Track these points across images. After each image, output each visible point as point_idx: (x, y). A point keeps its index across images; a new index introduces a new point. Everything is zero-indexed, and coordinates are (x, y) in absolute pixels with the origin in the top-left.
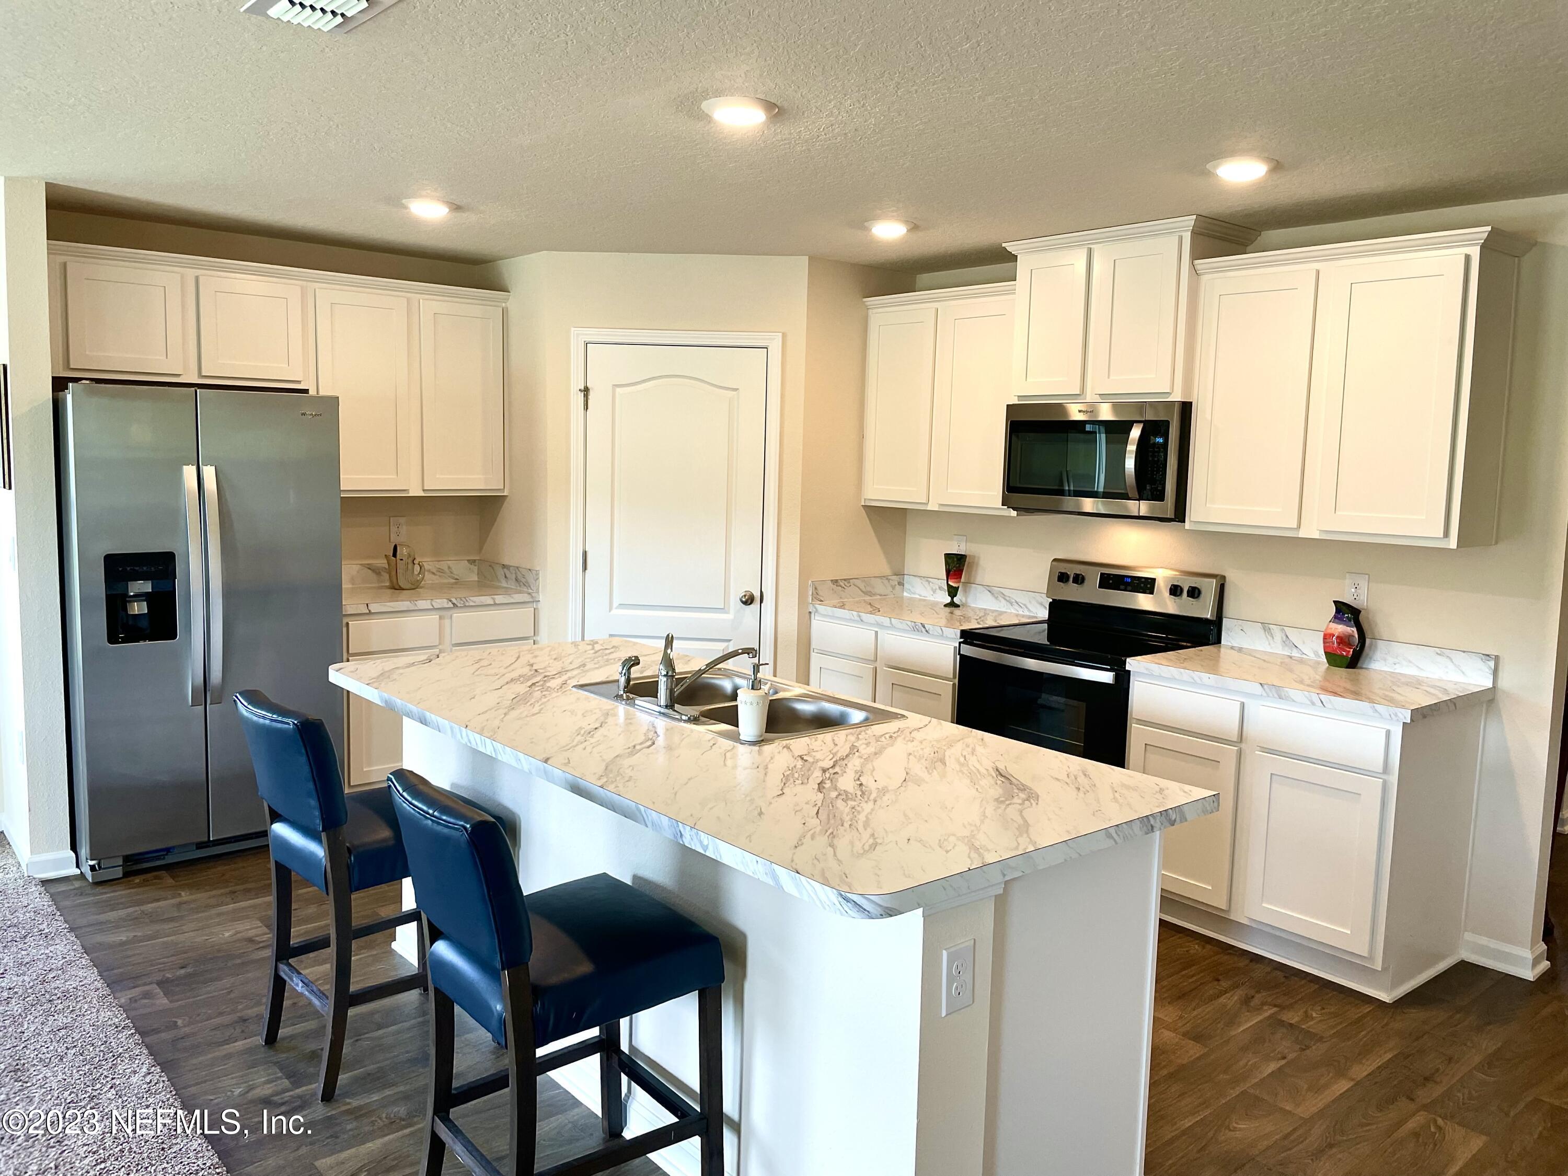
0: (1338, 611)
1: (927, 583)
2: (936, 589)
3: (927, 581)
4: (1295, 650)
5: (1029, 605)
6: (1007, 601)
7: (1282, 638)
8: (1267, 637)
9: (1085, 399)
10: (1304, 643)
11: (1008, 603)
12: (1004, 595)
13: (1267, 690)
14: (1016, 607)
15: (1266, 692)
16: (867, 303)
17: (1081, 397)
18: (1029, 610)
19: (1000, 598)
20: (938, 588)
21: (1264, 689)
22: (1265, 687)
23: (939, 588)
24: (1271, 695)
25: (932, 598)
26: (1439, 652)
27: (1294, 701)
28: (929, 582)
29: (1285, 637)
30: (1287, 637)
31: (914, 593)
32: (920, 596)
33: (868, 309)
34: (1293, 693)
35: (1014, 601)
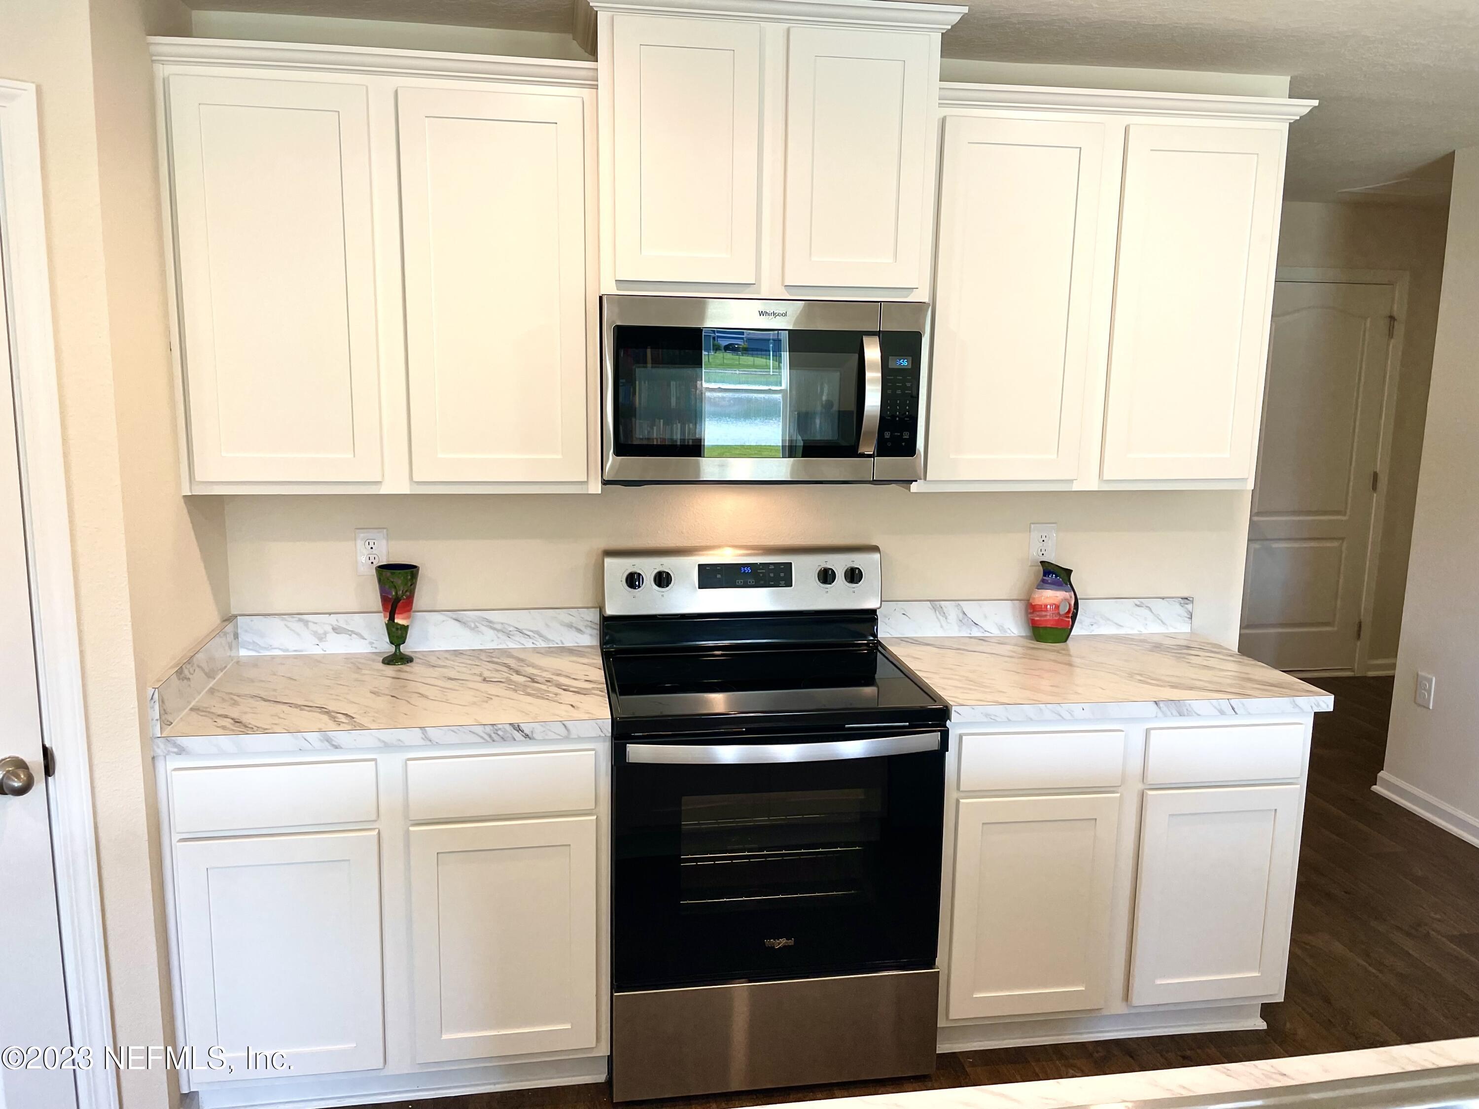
0: (1046, 573)
1: (301, 624)
2: (325, 633)
3: (300, 620)
4: (975, 629)
5: (545, 632)
6: (498, 630)
7: (958, 616)
8: (937, 618)
9: (759, 293)
10: (986, 617)
11: (500, 635)
12: (490, 622)
13: (1164, 709)
14: (518, 637)
15: (1163, 712)
16: (153, 49)
17: (752, 288)
18: (546, 639)
19: (483, 629)
20: (329, 629)
21: (1160, 708)
22: (1161, 705)
23: (334, 629)
24: (1169, 713)
25: (317, 651)
26: (1138, 603)
27: (1199, 715)
28: (306, 623)
29: (961, 615)
30: (964, 613)
31: (271, 648)
32: (284, 651)
33: (153, 61)
34: (1197, 706)
35: (511, 629)
